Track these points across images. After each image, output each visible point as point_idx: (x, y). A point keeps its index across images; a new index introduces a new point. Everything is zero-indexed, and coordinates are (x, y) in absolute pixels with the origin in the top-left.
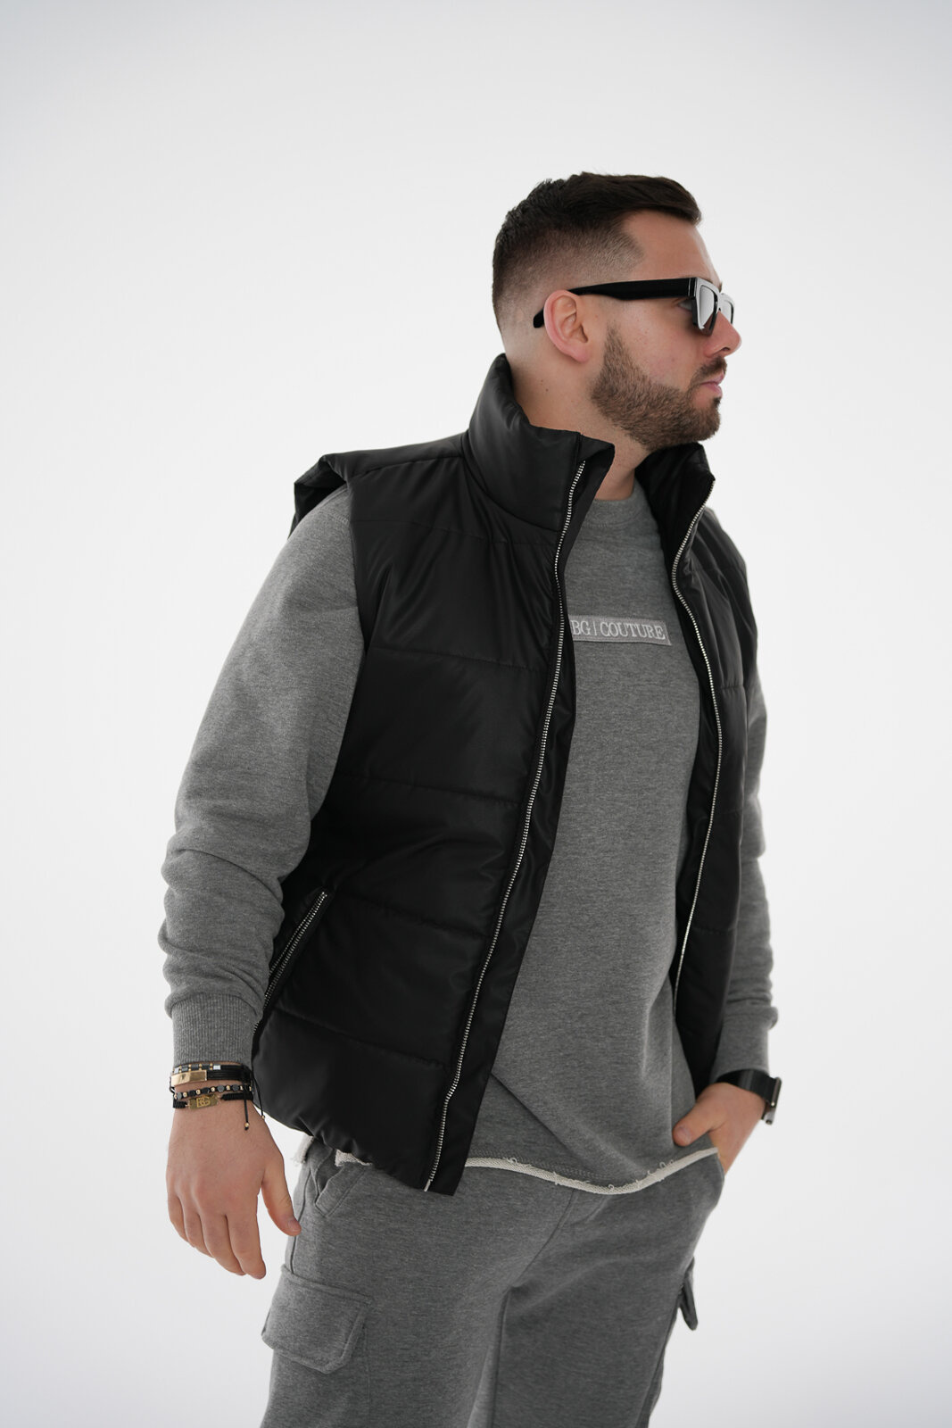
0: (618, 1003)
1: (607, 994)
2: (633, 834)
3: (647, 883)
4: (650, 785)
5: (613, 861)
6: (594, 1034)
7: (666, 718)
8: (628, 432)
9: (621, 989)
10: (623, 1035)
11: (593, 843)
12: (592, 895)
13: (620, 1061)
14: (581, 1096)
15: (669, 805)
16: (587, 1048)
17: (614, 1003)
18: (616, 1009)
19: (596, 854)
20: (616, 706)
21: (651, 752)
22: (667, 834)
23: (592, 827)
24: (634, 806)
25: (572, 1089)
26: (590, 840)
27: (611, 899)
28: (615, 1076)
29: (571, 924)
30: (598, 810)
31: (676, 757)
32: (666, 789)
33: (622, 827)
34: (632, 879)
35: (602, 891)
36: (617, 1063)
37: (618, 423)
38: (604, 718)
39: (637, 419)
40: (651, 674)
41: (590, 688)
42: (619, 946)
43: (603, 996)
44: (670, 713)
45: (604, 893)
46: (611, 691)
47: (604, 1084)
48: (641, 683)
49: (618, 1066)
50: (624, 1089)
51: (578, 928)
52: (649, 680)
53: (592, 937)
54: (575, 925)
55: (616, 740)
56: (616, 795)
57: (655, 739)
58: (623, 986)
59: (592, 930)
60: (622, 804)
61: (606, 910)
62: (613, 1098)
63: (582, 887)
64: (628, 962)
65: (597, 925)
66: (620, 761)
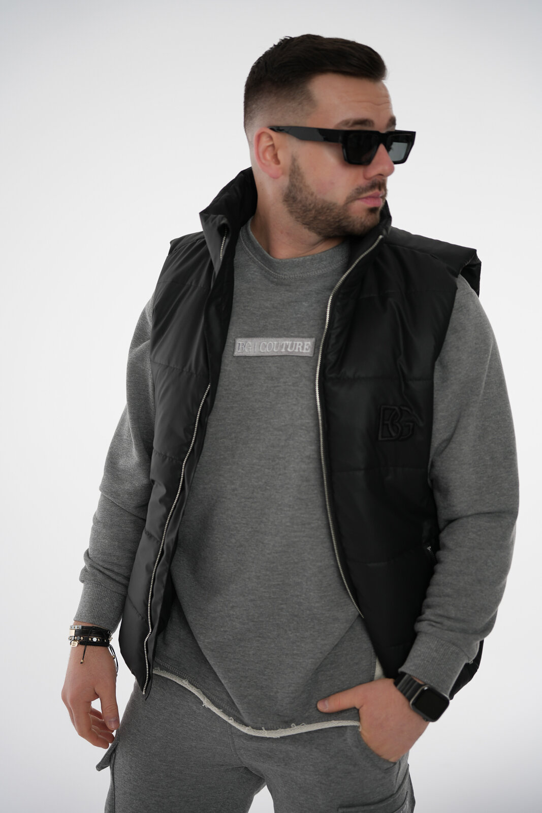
0: (254, 600)
1: (246, 595)
2: (268, 488)
3: (276, 523)
4: (281, 456)
5: (253, 505)
6: (240, 620)
7: (292, 409)
8: (305, 226)
9: (256, 592)
10: (260, 619)
11: (236, 492)
12: (237, 525)
13: (261, 636)
14: (235, 659)
15: (294, 470)
16: (236, 628)
17: (252, 600)
18: (254, 604)
19: (238, 499)
20: (259, 401)
21: (281, 433)
22: (292, 490)
23: (234, 481)
24: (269, 469)
25: (229, 653)
26: (234, 490)
27: (250, 530)
28: (258, 647)
29: (225, 543)
30: (240, 470)
31: (301, 436)
32: (293, 459)
33: (260, 483)
34: (266, 519)
35: (244, 524)
36: (259, 637)
37: (299, 219)
38: (250, 409)
39: (311, 219)
40: (288, 378)
41: (241, 389)
42: (253, 562)
43: (244, 596)
44: (295, 405)
45: (245, 525)
46: (256, 391)
47: (251, 653)
48: (279, 385)
49: (260, 639)
50: (265, 657)
51: (229, 546)
52: (285, 383)
53: (239, 553)
54: (228, 544)
55: (258, 424)
56: (254, 461)
57: (283, 424)
58: (257, 590)
59: (239, 549)
60: (259, 467)
61: (247, 537)
62: (257, 663)
63: (230, 520)
64: (259, 574)
65: (242, 546)
66: (258, 438)
